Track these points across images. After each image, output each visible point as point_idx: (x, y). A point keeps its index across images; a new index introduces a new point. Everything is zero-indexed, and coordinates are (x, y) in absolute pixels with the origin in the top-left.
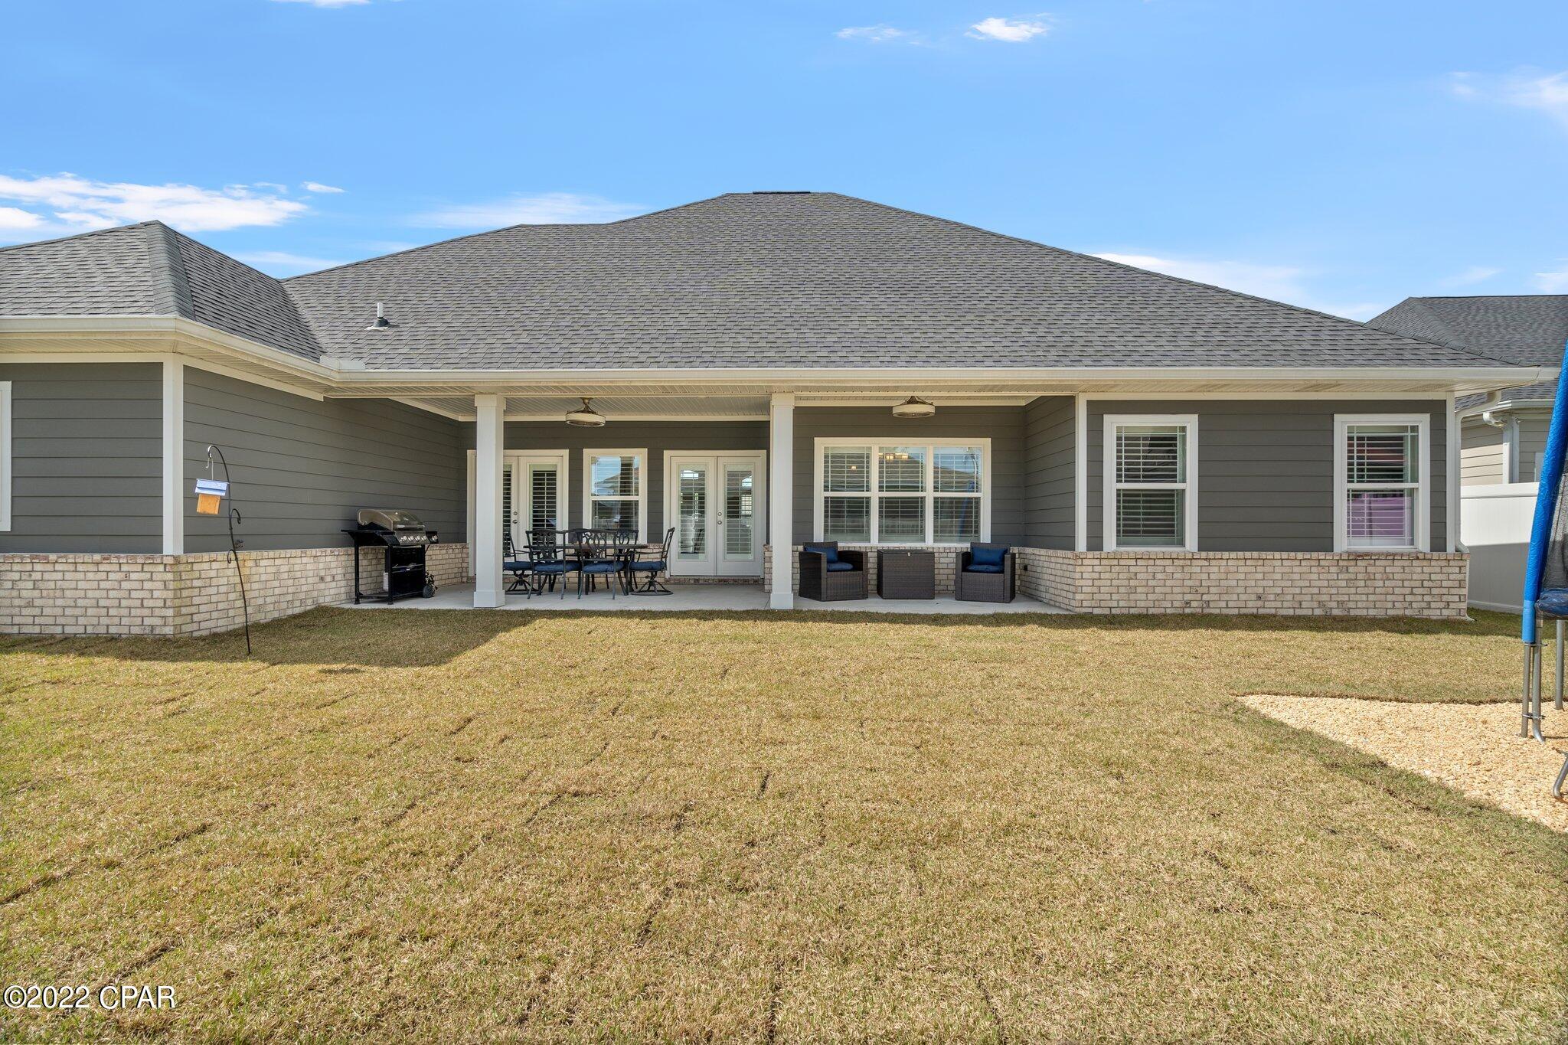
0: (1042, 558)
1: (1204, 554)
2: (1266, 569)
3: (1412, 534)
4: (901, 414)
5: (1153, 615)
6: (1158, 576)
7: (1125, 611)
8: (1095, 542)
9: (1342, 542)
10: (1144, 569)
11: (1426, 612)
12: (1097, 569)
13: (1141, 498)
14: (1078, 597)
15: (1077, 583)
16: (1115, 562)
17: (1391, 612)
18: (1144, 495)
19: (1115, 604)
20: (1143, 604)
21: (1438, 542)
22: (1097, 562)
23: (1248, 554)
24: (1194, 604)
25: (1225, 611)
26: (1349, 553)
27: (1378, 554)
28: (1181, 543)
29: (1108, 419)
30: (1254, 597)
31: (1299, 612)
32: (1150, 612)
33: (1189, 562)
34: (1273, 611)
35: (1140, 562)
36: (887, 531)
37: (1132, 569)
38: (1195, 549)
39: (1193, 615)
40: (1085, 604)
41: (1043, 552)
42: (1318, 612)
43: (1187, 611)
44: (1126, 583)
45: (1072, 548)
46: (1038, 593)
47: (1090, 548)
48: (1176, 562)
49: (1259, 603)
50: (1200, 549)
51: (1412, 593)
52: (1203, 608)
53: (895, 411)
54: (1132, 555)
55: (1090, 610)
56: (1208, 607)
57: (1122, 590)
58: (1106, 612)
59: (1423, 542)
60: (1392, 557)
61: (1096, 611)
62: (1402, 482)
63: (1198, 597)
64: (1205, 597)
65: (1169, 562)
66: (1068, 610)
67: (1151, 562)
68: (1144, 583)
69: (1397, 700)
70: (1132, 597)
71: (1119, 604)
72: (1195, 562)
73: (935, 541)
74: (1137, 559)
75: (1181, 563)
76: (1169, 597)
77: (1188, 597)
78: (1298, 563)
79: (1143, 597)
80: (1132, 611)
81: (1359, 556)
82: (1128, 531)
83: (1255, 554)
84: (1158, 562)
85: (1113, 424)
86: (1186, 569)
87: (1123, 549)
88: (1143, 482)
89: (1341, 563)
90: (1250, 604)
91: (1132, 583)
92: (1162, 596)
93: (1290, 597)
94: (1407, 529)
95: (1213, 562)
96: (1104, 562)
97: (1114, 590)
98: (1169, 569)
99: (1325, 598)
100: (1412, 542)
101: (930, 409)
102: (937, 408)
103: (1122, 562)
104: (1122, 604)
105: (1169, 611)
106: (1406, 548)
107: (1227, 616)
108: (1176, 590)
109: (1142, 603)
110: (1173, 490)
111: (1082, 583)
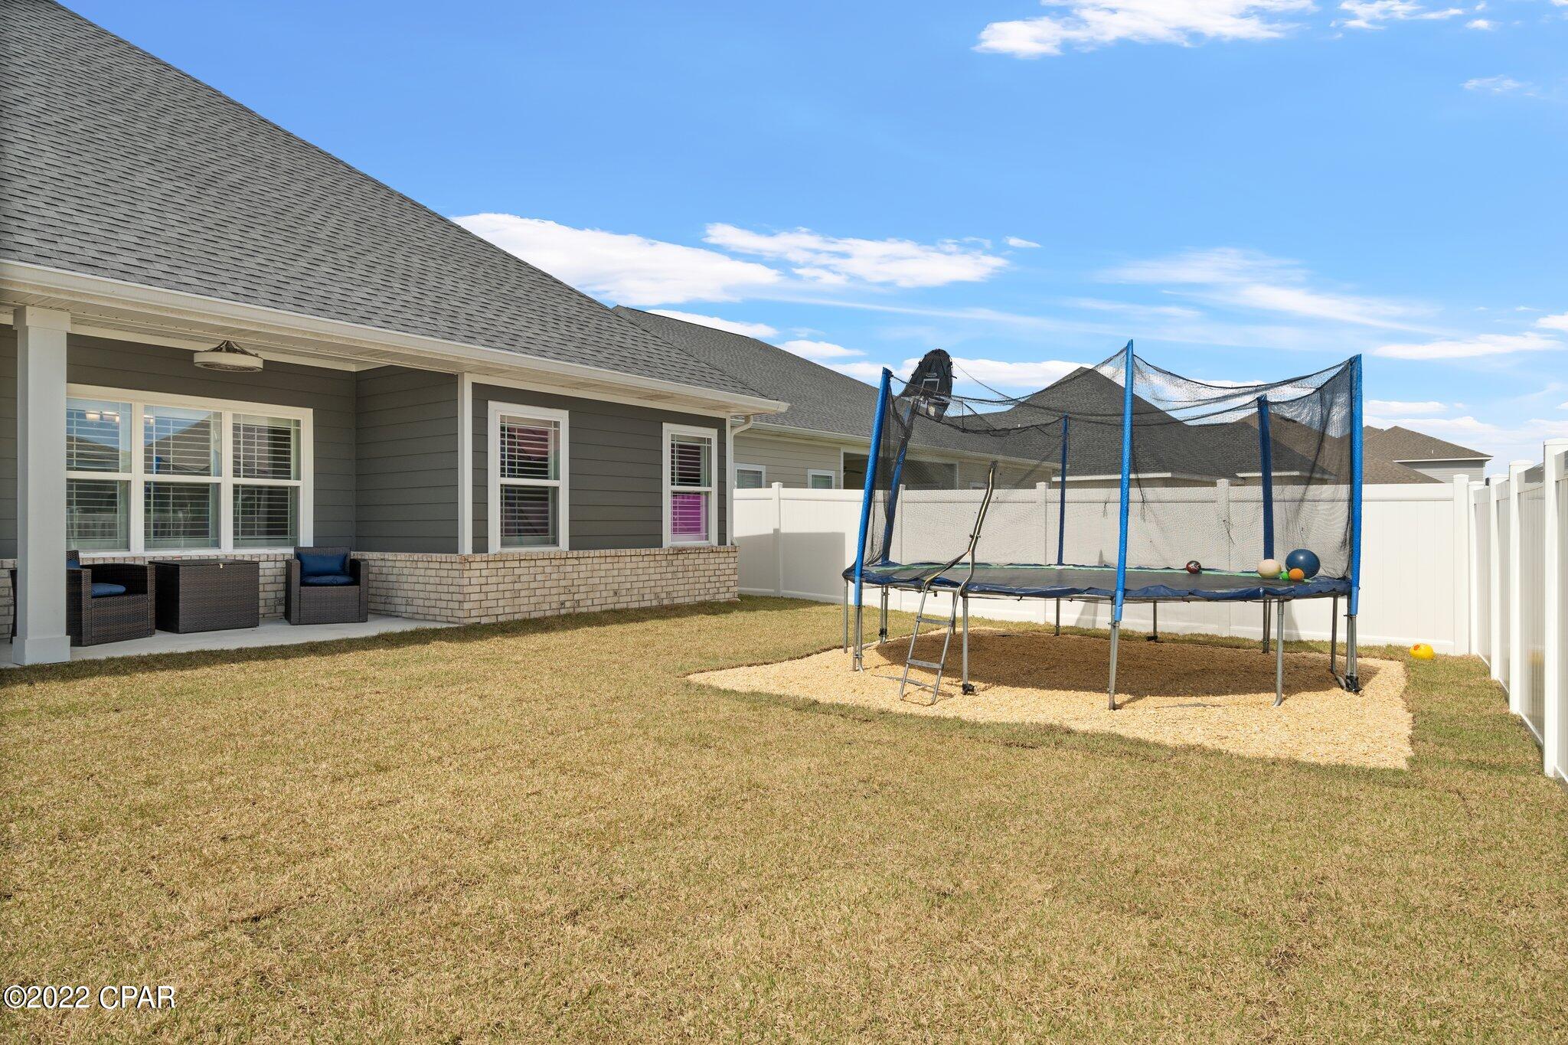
0: (398, 564)
1: (575, 553)
2: (621, 565)
3: (707, 531)
4: (207, 365)
5: (536, 619)
6: (539, 577)
7: (510, 618)
8: (481, 543)
9: (669, 539)
10: (526, 571)
11: (717, 597)
12: (484, 573)
13: (517, 495)
14: (466, 606)
15: (466, 590)
16: (501, 565)
17: (698, 599)
18: (520, 492)
19: (501, 611)
20: (524, 609)
21: (722, 540)
22: (484, 565)
23: (608, 552)
24: (568, 604)
25: (592, 609)
26: (674, 549)
27: (691, 549)
28: (555, 542)
29: (492, 405)
30: (611, 593)
31: (643, 604)
32: (532, 617)
33: (563, 562)
34: (625, 605)
35: (523, 564)
36: (156, 534)
37: (517, 571)
38: (567, 548)
39: (569, 615)
40: (473, 613)
41: (402, 556)
42: (655, 603)
43: (563, 612)
44: (510, 587)
45: (455, 550)
46: (391, 608)
47: (476, 550)
48: (554, 562)
49: (615, 599)
50: (571, 548)
51: (710, 582)
52: (574, 608)
53: (198, 359)
54: (517, 557)
55: (477, 620)
56: (579, 606)
57: (508, 595)
58: (493, 620)
59: (714, 539)
60: (698, 550)
61: (484, 620)
62: (699, 485)
63: (570, 597)
64: (576, 597)
65: (547, 562)
66: (449, 622)
67: (532, 563)
68: (526, 586)
69: (765, 663)
70: (517, 601)
71: (505, 610)
72: (569, 562)
73: (236, 546)
74: (520, 560)
75: (557, 562)
76: (548, 599)
77: (563, 598)
78: (641, 559)
79: (526, 600)
80: (517, 617)
81: (680, 551)
82: (513, 530)
83: (613, 552)
84: (539, 563)
85: (498, 411)
86: (561, 569)
87: (507, 550)
88: (519, 477)
89: (669, 558)
90: (609, 600)
91: (517, 586)
92: (542, 599)
93: (636, 591)
94: (703, 526)
95: (582, 561)
96: (491, 565)
97: (500, 595)
98: (548, 570)
99: (659, 590)
100: (707, 538)
101: (256, 363)
102: (265, 362)
103: (507, 564)
104: (507, 610)
105: (548, 614)
106: (702, 543)
107: (594, 613)
108: (554, 591)
109: (526, 607)
110: (547, 487)
111: (470, 589)
